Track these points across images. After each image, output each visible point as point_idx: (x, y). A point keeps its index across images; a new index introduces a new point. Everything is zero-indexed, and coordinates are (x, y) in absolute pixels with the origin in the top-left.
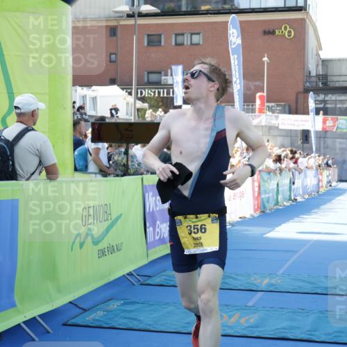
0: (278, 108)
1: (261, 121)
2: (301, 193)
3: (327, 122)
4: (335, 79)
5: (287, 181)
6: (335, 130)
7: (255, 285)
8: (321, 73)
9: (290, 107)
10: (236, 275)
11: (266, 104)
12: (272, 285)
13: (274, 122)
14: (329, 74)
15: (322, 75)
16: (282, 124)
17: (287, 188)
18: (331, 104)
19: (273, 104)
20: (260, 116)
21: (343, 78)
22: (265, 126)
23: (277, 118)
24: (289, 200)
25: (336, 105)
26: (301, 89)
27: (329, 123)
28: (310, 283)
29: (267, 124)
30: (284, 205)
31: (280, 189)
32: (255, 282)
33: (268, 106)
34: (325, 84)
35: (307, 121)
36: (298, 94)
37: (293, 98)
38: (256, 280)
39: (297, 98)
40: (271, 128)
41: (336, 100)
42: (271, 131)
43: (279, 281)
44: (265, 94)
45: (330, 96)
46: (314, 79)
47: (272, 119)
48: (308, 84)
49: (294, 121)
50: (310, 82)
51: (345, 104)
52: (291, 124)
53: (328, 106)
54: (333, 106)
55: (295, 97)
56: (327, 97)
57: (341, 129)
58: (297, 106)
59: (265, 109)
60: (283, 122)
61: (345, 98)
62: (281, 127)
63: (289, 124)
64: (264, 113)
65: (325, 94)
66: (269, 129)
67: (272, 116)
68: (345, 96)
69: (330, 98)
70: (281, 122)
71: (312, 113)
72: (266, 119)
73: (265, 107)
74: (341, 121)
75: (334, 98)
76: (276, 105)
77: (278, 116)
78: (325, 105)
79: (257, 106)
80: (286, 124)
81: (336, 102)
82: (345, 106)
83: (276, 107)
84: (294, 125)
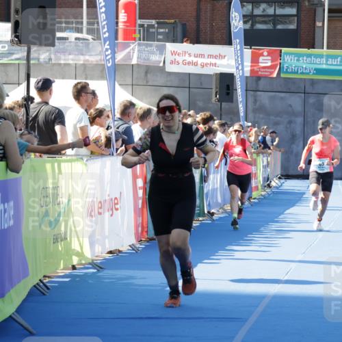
0: (162, 30)
1: (129, 57)
2: (220, 200)
3: (261, 59)
6: (275, 75)
9: (184, 25)
11: (139, 22)
13: (155, 58)
16: (172, 63)
18: (265, 22)
19: (153, 22)
20: (125, 46)
22: (138, 65)
25: (275, 25)
27: (265, 61)
29: (141, 62)
33: (142, 26)
35: (221, 57)
39: (198, 10)
41: (275, 15)
42: (149, 75)
44: (137, 1)
45: (263, 6)
47: (153, 53)
49: (196, 56)
51: (291, 23)
52: (189, 63)
53: (260, 26)
54: (269, 27)
55: (195, 7)
56: (258, 7)
57: (287, 72)
58: (198, 26)
59: (137, 32)
60: (173, 58)
61: (293, 11)
62: (170, 68)
63: (185, 63)
64: (135, 39)
65: (253, 3)
66: (146, 73)
67: (151, 46)
68: (291, 7)
69: (264, 10)
70: (169, 58)
71: (238, 40)
72: (138, 51)
73: (137, 28)
74: (287, 58)
75: (271, 11)
76: (158, 23)
77: (164, 47)
78: (252, 25)
79: (121, 25)
80: (181, 62)
81: (275, 19)
82: (293, 27)
83: (157, 28)
84: (196, 64)
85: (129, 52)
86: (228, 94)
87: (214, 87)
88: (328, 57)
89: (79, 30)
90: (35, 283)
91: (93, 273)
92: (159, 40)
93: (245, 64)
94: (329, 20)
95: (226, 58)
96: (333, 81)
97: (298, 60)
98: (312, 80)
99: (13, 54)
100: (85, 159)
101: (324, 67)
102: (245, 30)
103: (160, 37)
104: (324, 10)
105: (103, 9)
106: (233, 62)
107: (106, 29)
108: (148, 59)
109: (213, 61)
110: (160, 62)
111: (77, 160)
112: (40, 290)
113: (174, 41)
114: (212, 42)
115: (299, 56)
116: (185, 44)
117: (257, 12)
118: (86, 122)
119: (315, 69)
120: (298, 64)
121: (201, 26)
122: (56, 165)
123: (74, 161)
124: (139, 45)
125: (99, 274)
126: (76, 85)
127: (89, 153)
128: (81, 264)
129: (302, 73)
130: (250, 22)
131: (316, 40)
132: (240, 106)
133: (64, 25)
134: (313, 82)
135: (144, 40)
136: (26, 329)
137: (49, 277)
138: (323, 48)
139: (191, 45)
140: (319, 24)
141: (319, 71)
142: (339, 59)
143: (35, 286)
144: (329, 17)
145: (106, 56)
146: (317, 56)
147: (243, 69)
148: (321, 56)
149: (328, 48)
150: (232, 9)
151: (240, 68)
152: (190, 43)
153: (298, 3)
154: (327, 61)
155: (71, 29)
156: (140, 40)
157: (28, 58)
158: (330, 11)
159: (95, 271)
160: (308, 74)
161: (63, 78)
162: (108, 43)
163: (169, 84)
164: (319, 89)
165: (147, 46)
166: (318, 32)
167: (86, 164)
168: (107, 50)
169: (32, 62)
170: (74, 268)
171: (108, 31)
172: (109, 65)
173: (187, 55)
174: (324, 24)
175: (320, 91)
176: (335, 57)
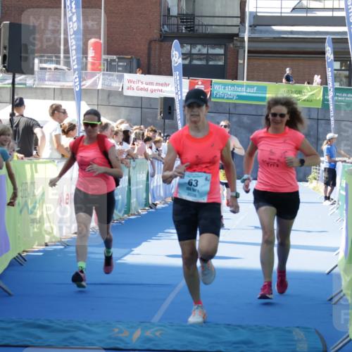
0: (121, 64)
1: (95, 83)
2: (162, 194)
3: (197, 87)
4: (206, 21)
5: (144, 177)
7: (121, 340)
8: (185, 13)
9: (138, 61)
10: (88, 324)
11: (104, 57)
12: (149, 340)
13: (116, 85)
14: (196, 14)
15: (187, 15)
16: (128, 89)
17: (142, 186)
18: (200, 59)
19: (115, 57)
20: (93, 76)
21: (217, 22)
22: (102, 90)
23: (121, 79)
24: (146, 205)
25: (207, 63)
26: (155, 34)
28: (205, 335)
29: (105, 88)
30: (139, 214)
31: (133, 188)
32: (120, 335)
33: (106, 60)
34: (191, 29)
35: (166, 85)
36: (150, 42)
37: (144, 48)
38: (121, 332)
39: (149, 49)
40: (110, 94)
41: (208, 54)
42: (110, 98)
43: (158, 334)
44: (102, 41)
45: (199, 47)
46: (174, 21)
47: (114, 81)
48: (166, 28)
49: (147, 84)
50: (167, 25)
51: (219, 60)
52: (141, 89)
53: (196, 62)
54: (203, 62)
55: (147, 46)
56: (194, 48)
57: (216, 97)
58: (149, 60)
59: (102, 64)
60: (129, 85)
61: (221, 51)
62: (127, 93)
63: (138, 89)
64: (100, 70)
65: (191, 44)
66: (109, 96)
67: (113, 75)
68: (220, 48)
69: (199, 50)
70: (126, 85)
71: (178, 73)
72: (103, 79)
73: (102, 61)
74: (216, 87)
75: (204, 51)
76: (118, 58)
77: (123, 76)
78: (190, 61)
79: (90, 59)
80: (135, 88)
81: (208, 57)
82: (221, 63)
83: (118, 62)
84: (146, 90)
85: (96, 80)
86: (170, 113)
87: (159, 107)
88: (248, 86)
89: (58, 63)
90: (15, 256)
91: (61, 249)
92: (119, 71)
93: (183, 90)
94: (248, 59)
95: (170, 86)
96: (251, 105)
97: (224, 88)
98: (235, 104)
99: (6, 80)
100: (56, 161)
101: (244, 94)
102: (183, 65)
103: (120, 69)
104: (244, 51)
105: (74, 47)
106: (173, 89)
107: (75, 62)
108: (110, 85)
109: (160, 88)
110: (119, 88)
111: (50, 162)
112: (18, 262)
113: (130, 72)
114: (160, 73)
115: (225, 85)
116: (138, 74)
117: (195, 51)
118: (59, 131)
119: (238, 96)
120: (224, 91)
121: (152, 61)
122: (33, 165)
123: (48, 162)
124: (103, 74)
125: (67, 250)
126: (52, 106)
127: (60, 156)
128: (52, 242)
129: (227, 98)
130: (189, 59)
131: (239, 73)
132: (179, 122)
133: (46, 58)
134: (236, 105)
135: (107, 71)
136: (6, 291)
137: (27, 252)
138: (243, 80)
139: (143, 75)
140: (241, 61)
141: (240, 97)
142: (255, 89)
143: (15, 258)
144: (248, 56)
145: (75, 83)
146: (239, 86)
147: (181, 94)
148: (242, 86)
149: (247, 80)
150: (173, 49)
151: (179, 93)
152: (142, 73)
153: (225, 45)
154: (246, 89)
155: (51, 62)
156: (104, 70)
157: (13, 83)
158: (249, 52)
159: (63, 247)
160: (231, 99)
161: (44, 99)
162: (77, 72)
163: (126, 105)
164: (240, 110)
165: (110, 75)
166: (240, 67)
167: (57, 166)
168: (76, 78)
169: (16, 86)
170: (46, 245)
171: (77, 64)
172: (77, 89)
173: (140, 83)
174: (244, 61)
175: (242, 113)
176: (252, 87)
